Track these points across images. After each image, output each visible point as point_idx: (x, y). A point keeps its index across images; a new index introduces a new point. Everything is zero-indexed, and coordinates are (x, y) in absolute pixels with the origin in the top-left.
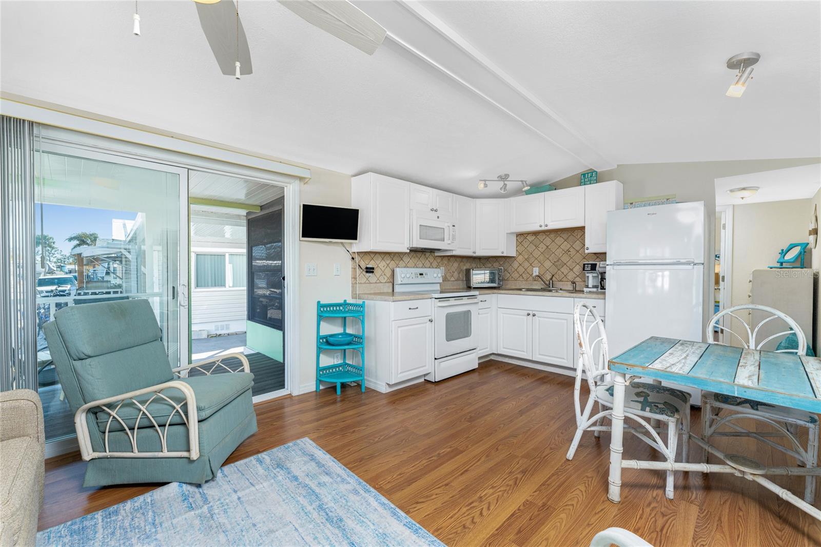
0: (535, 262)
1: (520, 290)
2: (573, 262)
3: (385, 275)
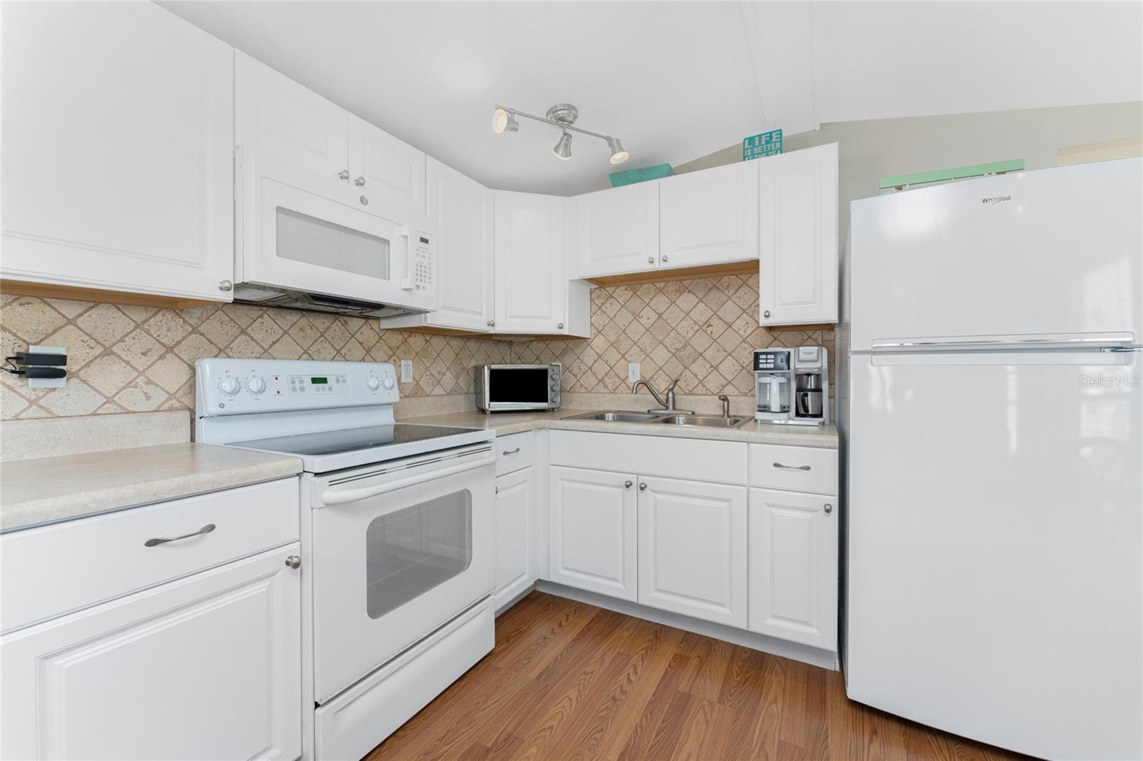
0: (632, 352)
1: (600, 417)
2: (718, 350)
3: (149, 382)
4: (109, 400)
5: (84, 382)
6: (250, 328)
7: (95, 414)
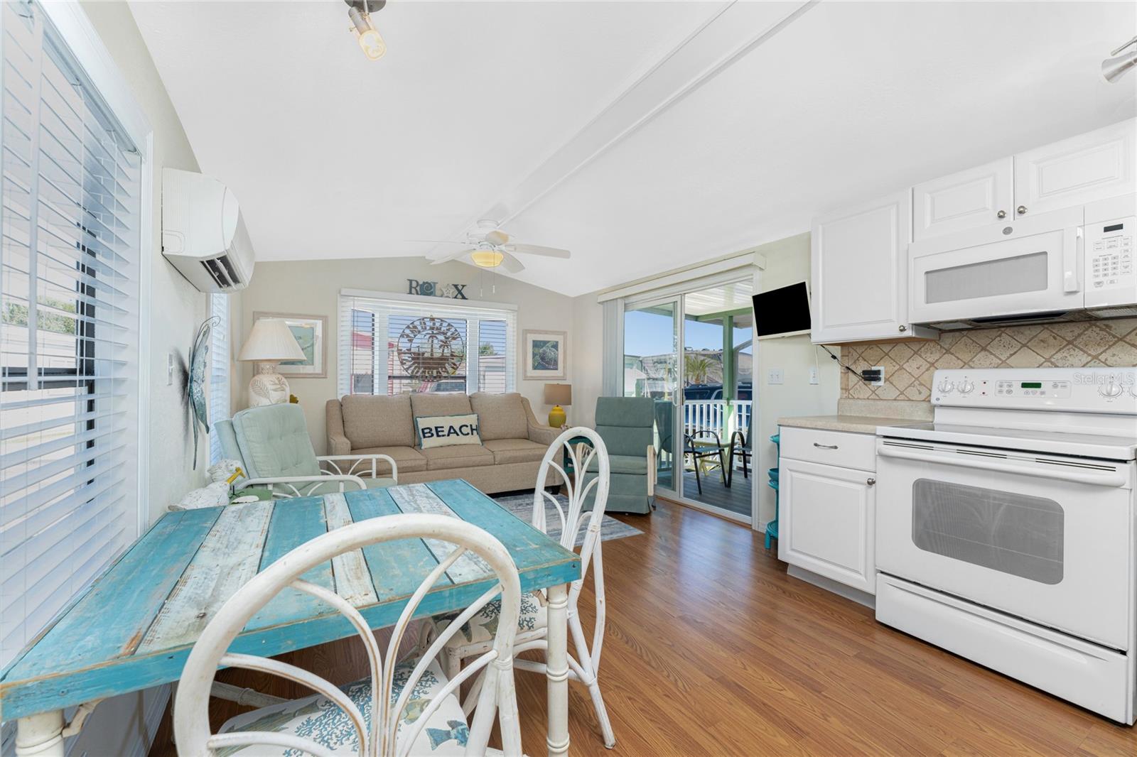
4: (902, 393)
5: (892, 383)
6: (989, 346)
7: (895, 400)
